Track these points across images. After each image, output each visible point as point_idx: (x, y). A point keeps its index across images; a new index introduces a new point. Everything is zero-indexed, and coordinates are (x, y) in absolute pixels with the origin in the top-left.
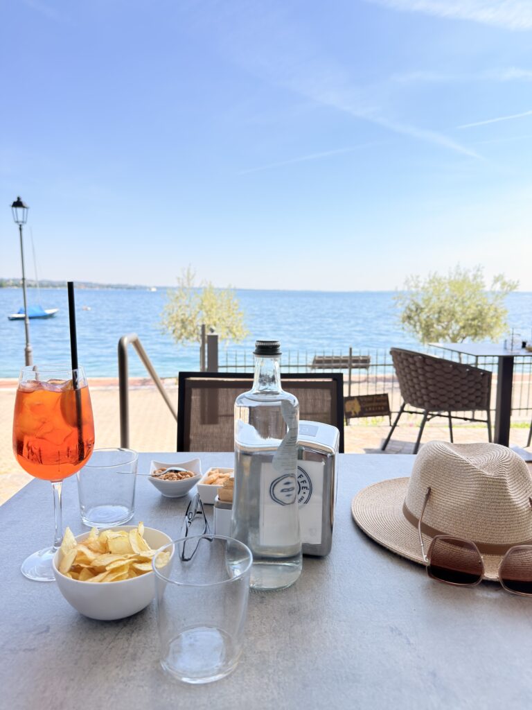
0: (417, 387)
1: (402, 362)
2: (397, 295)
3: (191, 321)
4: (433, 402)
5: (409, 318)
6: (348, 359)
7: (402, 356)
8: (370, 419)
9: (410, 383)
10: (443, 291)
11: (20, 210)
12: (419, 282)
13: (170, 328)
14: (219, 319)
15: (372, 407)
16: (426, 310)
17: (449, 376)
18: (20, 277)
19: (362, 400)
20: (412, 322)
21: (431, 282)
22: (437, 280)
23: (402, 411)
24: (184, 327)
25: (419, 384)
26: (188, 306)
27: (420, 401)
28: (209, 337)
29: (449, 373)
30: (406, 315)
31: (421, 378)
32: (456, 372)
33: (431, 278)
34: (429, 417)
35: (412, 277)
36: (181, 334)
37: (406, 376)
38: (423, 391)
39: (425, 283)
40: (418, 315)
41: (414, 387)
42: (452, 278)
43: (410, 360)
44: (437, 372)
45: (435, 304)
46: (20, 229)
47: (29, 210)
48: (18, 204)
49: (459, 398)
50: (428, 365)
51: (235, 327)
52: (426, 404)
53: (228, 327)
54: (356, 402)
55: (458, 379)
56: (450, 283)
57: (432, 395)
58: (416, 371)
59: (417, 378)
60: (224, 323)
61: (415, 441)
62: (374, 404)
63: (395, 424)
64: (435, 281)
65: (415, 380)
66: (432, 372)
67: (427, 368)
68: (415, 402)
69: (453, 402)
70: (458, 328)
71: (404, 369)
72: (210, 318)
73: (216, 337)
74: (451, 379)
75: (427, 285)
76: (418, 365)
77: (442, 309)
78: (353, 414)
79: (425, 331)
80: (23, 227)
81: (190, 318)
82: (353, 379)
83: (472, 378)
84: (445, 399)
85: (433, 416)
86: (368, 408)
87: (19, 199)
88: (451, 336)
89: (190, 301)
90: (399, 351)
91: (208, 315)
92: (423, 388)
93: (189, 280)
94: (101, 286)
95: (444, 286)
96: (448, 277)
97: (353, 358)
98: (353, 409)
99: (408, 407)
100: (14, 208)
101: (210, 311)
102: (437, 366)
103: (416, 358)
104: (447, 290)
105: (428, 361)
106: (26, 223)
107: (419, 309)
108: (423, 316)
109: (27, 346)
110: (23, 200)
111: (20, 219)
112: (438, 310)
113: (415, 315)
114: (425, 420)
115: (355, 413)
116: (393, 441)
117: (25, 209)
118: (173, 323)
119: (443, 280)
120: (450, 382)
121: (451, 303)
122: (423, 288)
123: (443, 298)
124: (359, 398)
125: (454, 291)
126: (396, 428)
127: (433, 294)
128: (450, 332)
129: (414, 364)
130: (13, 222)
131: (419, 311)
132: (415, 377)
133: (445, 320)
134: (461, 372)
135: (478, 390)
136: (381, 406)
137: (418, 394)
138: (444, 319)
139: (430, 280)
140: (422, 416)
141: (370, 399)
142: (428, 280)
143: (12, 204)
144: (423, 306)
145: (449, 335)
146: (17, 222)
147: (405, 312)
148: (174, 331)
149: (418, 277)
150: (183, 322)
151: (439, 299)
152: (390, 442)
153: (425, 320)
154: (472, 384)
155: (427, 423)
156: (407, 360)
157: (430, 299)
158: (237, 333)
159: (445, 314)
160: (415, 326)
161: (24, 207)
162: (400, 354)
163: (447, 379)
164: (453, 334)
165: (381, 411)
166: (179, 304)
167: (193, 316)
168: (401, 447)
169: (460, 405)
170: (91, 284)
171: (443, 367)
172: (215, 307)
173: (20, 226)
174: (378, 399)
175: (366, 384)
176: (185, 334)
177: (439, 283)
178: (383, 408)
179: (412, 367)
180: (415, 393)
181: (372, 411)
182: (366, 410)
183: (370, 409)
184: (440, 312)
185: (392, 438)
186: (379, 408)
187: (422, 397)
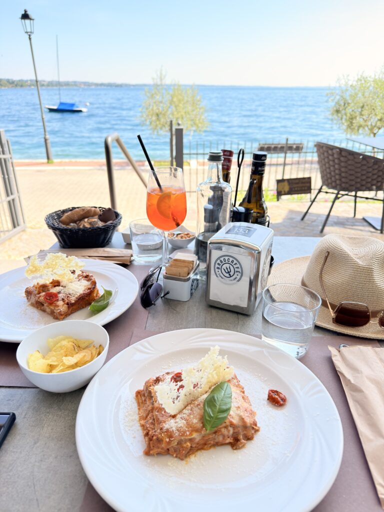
0: (333, 173)
1: (323, 154)
2: (330, 92)
3: (164, 115)
4: (343, 185)
5: (338, 111)
6: (284, 146)
7: (324, 148)
8: (295, 196)
9: (328, 170)
10: (368, 88)
11: (27, 21)
12: (349, 80)
13: (148, 121)
14: (185, 112)
15: (298, 187)
16: (352, 104)
17: (359, 165)
18: (34, 78)
19: (290, 182)
20: (339, 115)
21: (359, 80)
22: (364, 78)
23: (320, 191)
24: (158, 119)
25: (334, 171)
26: (161, 102)
27: (334, 184)
28: (176, 129)
29: (359, 163)
30: (335, 109)
31: (337, 166)
32: (364, 162)
33: (359, 77)
34: (339, 196)
35: (344, 76)
36: (157, 126)
37: (325, 165)
38: (337, 177)
39: (354, 81)
40: (345, 109)
41: (330, 173)
42: (377, 77)
43: (330, 152)
44: (350, 162)
45: (361, 99)
46: (30, 39)
47: (34, 21)
48: (25, 16)
49: (364, 183)
50: (343, 156)
51: (197, 119)
52: (338, 187)
53: (192, 120)
54: (286, 183)
55: (365, 168)
56: (375, 81)
57: (343, 180)
58: (334, 161)
59: (334, 166)
60: (188, 116)
61: (327, 213)
62: (300, 185)
63: (314, 201)
64: (362, 80)
65: (332, 168)
66: (346, 162)
67: (342, 159)
68: (330, 185)
69: (359, 185)
70: (376, 119)
71: (324, 159)
72: (178, 113)
73: (182, 130)
74: (359, 168)
75: (355, 83)
76: (335, 156)
77: (365, 104)
78: (283, 193)
79: (349, 123)
80: (31, 37)
81: (163, 112)
82: (287, 162)
83: (376, 167)
84: (353, 183)
85: (343, 195)
86: (295, 188)
87: (26, 11)
88: (369, 127)
89: (163, 98)
90: (322, 145)
91: (177, 109)
92: (337, 174)
93: (161, 80)
94: (97, 85)
95: (369, 84)
96: (373, 76)
97: (289, 145)
98: (283, 188)
99: (325, 188)
100: (23, 20)
101: (178, 106)
102: (351, 157)
103: (334, 151)
104: (371, 88)
105: (343, 154)
106: (33, 33)
107: (346, 104)
108: (349, 110)
109: (45, 135)
110: (28, 13)
111: (29, 30)
112: (362, 105)
113: (343, 109)
114: (337, 198)
115: (285, 192)
116: (310, 214)
117: (32, 21)
118: (150, 117)
119: (369, 79)
120: (359, 170)
121: (373, 99)
122: (351, 86)
123: (367, 94)
124: (289, 180)
125: (377, 88)
126: (314, 203)
127: (359, 91)
128: (369, 124)
129: (333, 155)
130: (24, 33)
131: (346, 105)
132: (332, 166)
133: (366, 114)
134: (368, 162)
135: (379, 176)
136: (304, 187)
137: (333, 179)
138: (365, 112)
139: (358, 79)
140: (334, 196)
141: (297, 181)
142: (356, 79)
143: (20, 16)
144: (350, 101)
145: (368, 126)
146: (27, 32)
147: (335, 106)
148: (151, 123)
149: (348, 76)
150: (157, 115)
151: (363, 95)
152: (308, 214)
153: (350, 113)
154: (376, 172)
155: (337, 201)
156: (327, 152)
157: (356, 94)
158: (200, 125)
159: (367, 108)
160: (342, 119)
161: (31, 19)
162: (322, 147)
163: (357, 168)
164: (371, 125)
165: (305, 190)
166: (154, 101)
167: (165, 111)
168: (315, 218)
169: (364, 188)
170: (88, 83)
171: (355, 158)
172: (182, 103)
173: (30, 36)
174: (304, 181)
175: (297, 166)
176: (159, 126)
177: (365, 81)
178: (306, 188)
179: (331, 158)
180: (331, 178)
181: (298, 191)
182: (293, 189)
183: (296, 189)
184: (363, 107)
185: (309, 211)
186: (303, 188)
187: (335, 182)
